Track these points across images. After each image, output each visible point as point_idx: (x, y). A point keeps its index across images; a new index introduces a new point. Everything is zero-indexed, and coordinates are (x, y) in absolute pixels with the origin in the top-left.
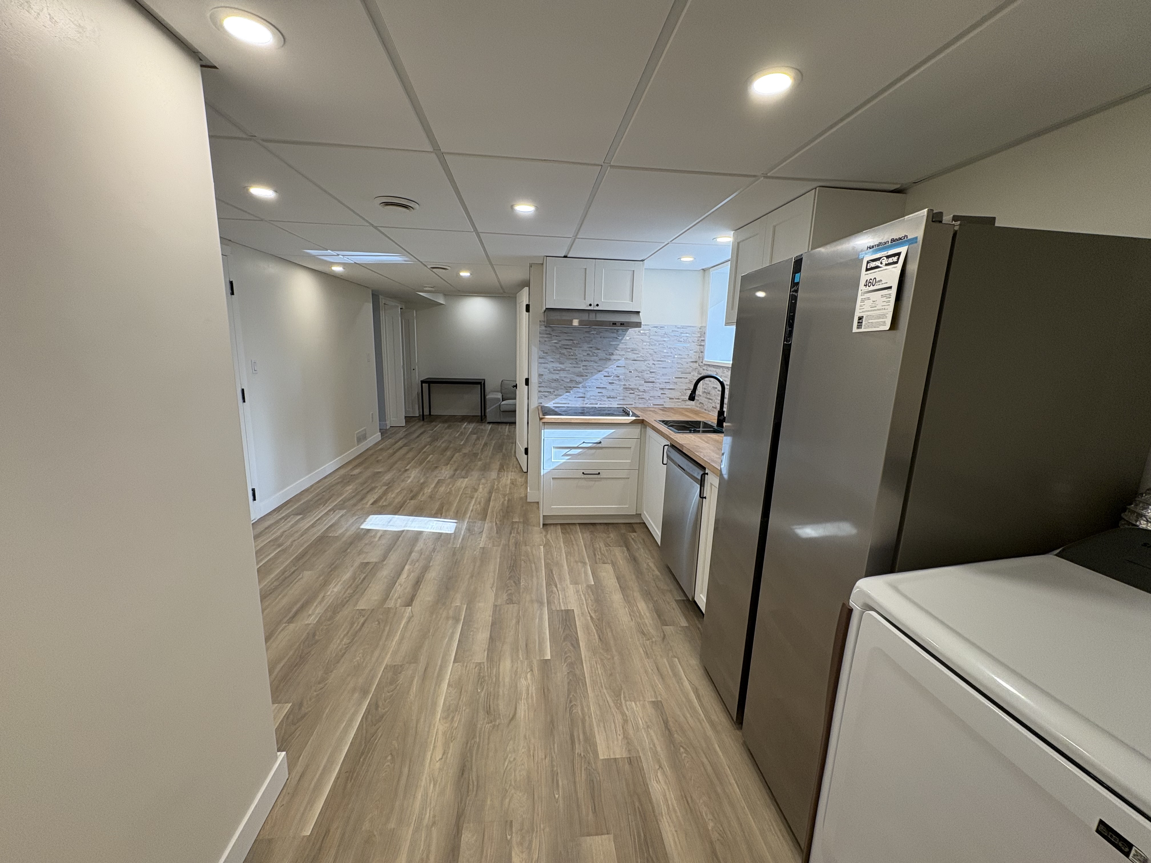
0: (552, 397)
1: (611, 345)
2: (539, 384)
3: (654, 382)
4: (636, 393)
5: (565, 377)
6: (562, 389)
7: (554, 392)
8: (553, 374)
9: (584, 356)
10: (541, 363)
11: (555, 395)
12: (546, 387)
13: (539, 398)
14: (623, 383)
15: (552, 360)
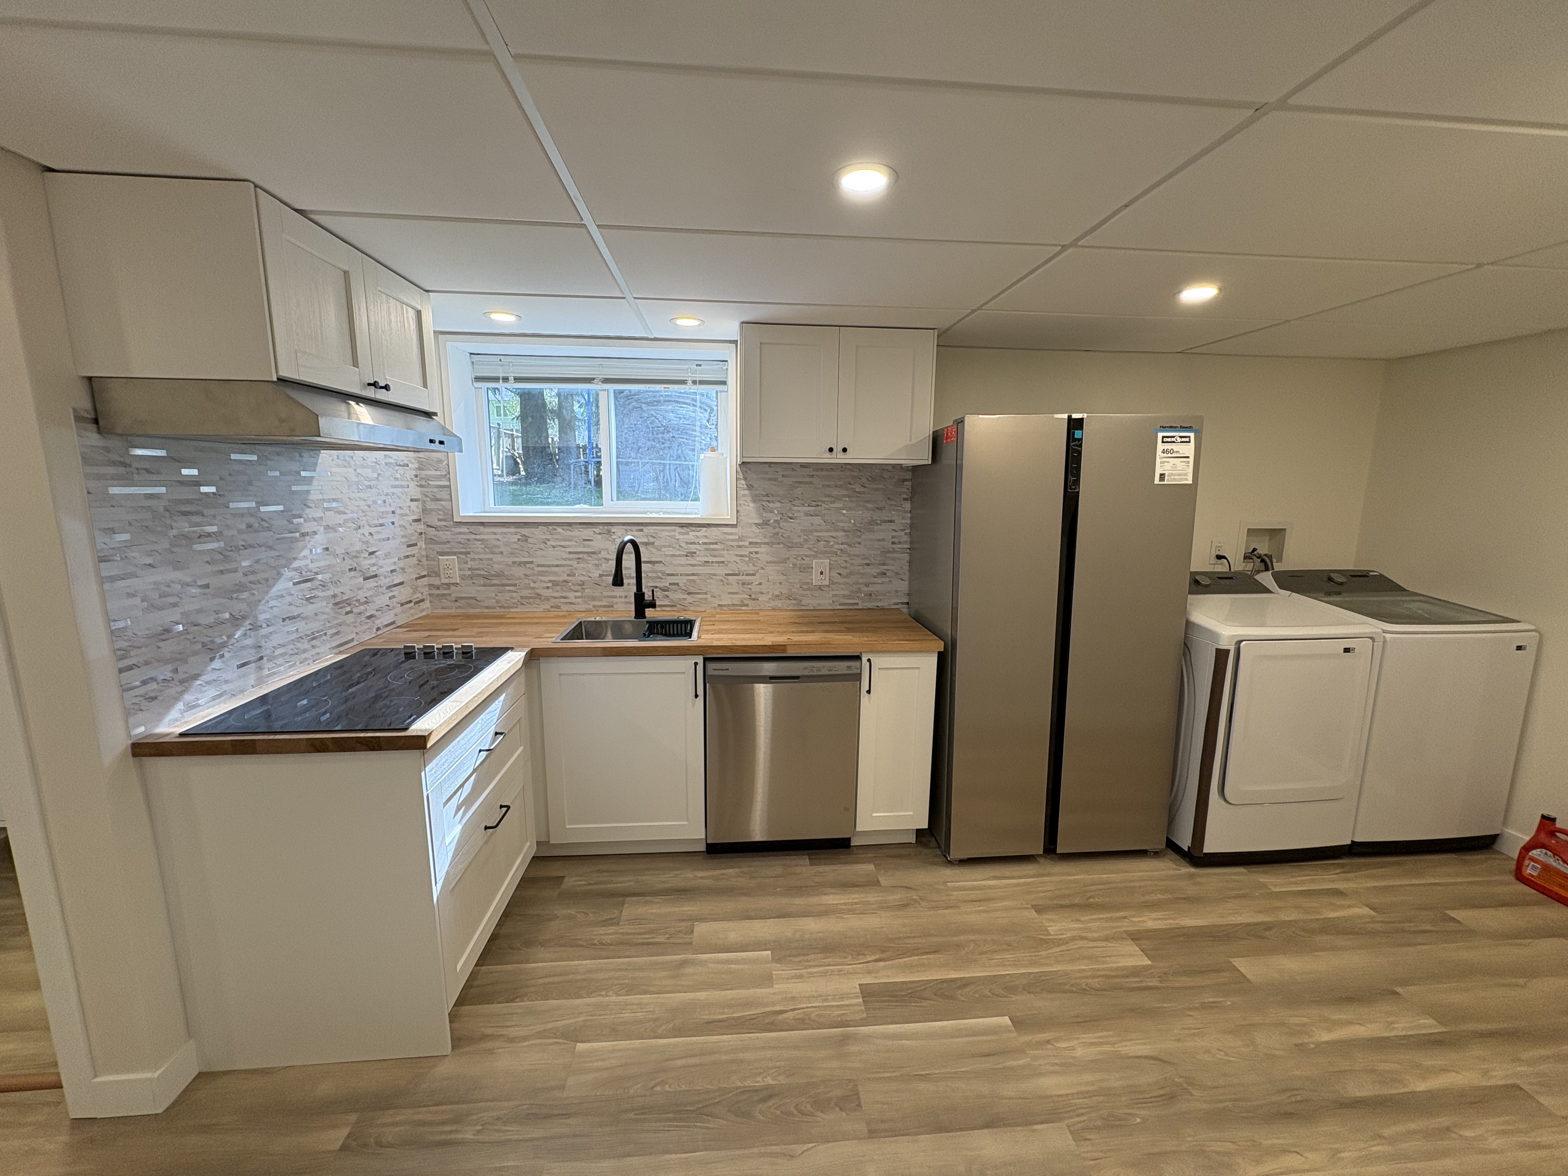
0: (172, 691)
1: (294, 492)
2: (121, 659)
3: (376, 576)
4: (355, 610)
5: (200, 611)
6: (195, 653)
7: (176, 671)
8: (161, 609)
9: (240, 531)
10: (112, 579)
11: (182, 682)
12: (147, 663)
13: (128, 713)
14: (330, 593)
15: (149, 560)
